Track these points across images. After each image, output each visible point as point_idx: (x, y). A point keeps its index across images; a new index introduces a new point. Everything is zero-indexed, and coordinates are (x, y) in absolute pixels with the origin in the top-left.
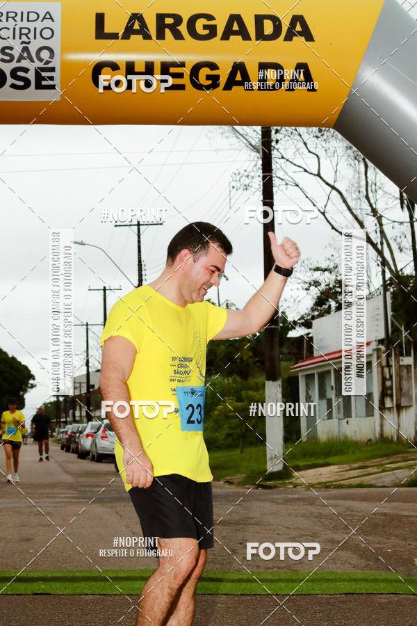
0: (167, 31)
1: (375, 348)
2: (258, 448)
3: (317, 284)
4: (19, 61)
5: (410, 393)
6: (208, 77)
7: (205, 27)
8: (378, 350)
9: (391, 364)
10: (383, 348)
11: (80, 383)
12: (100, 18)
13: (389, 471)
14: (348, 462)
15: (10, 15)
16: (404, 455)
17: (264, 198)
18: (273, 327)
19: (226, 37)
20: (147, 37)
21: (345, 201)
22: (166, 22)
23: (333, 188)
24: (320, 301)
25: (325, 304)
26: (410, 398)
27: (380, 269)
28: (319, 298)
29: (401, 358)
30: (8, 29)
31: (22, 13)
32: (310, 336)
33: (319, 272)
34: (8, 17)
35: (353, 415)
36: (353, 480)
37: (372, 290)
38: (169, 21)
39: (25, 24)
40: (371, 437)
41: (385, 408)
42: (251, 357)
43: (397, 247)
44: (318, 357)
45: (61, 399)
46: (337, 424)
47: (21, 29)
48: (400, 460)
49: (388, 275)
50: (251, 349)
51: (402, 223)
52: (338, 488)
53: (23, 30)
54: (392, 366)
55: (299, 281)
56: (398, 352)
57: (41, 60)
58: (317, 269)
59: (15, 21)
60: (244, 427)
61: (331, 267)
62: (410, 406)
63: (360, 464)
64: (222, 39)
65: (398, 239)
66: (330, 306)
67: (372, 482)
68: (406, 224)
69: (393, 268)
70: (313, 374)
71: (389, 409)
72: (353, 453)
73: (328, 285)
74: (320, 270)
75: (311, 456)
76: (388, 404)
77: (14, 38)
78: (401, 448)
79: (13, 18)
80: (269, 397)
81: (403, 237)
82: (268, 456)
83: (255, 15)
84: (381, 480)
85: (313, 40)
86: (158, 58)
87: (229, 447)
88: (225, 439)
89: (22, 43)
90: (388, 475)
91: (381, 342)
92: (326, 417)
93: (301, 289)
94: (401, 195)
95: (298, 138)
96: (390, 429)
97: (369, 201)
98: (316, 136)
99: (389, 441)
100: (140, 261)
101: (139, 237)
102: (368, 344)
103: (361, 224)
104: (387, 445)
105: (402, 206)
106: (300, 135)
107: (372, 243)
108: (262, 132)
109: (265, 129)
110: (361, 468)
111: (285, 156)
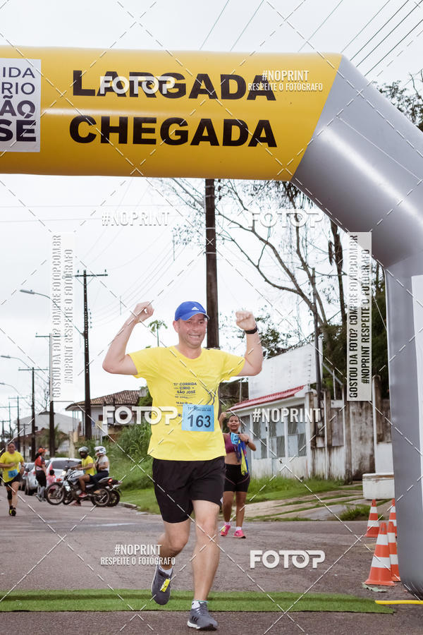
1: (307, 391)
5: (341, 434)
8: (310, 393)
9: (322, 407)
10: (315, 392)
11: (24, 425)
12: (78, 76)
13: (323, 506)
14: (284, 498)
16: (336, 492)
17: (208, 250)
19: (194, 95)
23: (267, 243)
26: (341, 439)
27: (312, 318)
29: (332, 401)
32: (243, 381)
35: (286, 454)
36: (288, 514)
37: (302, 338)
40: (303, 474)
41: (317, 448)
43: (326, 298)
44: (253, 400)
45: (6, 440)
46: (271, 463)
49: (319, 325)
51: (330, 276)
52: (276, 520)
54: (323, 409)
55: (234, 329)
56: (329, 396)
61: (264, 317)
62: (341, 446)
63: (295, 499)
65: (327, 292)
67: (308, 517)
68: (334, 277)
69: (322, 318)
70: (248, 416)
71: (321, 448)
72: (288, 489)
73: (262, 333)
76: (320, 444)
78: (334, 486)
81: (331, 289)
83: (221, 75)
84: (316, 514)
85: (275, 100)
86: (131, 114)
90: (322, 510)
91: (312, 386)
92: (260, 457)
93: (236, 337)
94: (330, 249)
95: (235, 196)
96: (322, 468)
97: (300, 255)
98: (252, 195)
99: (321, 479)
100: (86, 310)
101: (85, 287)
102: (301, 388)
103: (292, 277)
104: (320, 483)
105: (331, 261)
106: (236, 193)
107: (303, 295)
108: (206, 189)
109: (209, 186)
110: (296, 503)
111: (221, 213)
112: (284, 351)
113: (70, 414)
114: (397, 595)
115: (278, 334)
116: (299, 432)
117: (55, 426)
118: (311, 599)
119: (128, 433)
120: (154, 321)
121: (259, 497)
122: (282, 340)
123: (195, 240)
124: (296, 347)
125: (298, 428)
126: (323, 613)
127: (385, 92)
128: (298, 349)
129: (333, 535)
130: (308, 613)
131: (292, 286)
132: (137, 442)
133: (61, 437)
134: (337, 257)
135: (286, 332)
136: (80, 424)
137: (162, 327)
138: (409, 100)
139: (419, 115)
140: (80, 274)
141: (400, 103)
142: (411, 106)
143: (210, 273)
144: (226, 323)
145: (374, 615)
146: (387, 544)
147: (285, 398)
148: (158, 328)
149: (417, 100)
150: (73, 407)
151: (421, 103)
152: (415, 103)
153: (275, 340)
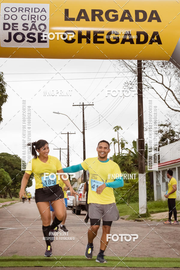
0: (96, 17)
2: (135, 204)
3: (161, 131)
4: (30, 30)
7: (113, 16)
12: (67, 11)
15: (27, 9)
17: (138, 93)
18: (142, 150)
19: (122, 20)
20: (87, 20)
21: (174, 95)
22: (96, 13)
23: (169, 89)
24: (163, 139)
25: (165, 140)
30: (26, 15)
31: (32, 8)
34: (26, 10)
38: (97, 13)
39: (33, 13)
42: (132, 164)
44: (162, 164)
47: (31, 15)
50: (132, 160)
53: (32, 16)
57: (40, 29)
58: (162, 125)
59: (29, 12)
60: (129, 194)
61: (168, 124)
64: (120, 21)
66: (167, 141)
70: (160, 171)
73: (167, 132)
74: (163, 126)
75: (159, 207)
77: (29, 20)
79: (28, 11)
80: (140, 181)
82: (140, 207)
83: (135, 10)
85: (161, 22)
86: (92, 29)
87: (123, 203)
89: (32, 22)
92: (165, 190)
98: (162, 67)
100: (84, 121)
101: (83, 110)
106: (155, 66)
109: (139, 63)
112: (177, 140)
115: (175, 132)
121: (163, 209)
122: (177, 135)
133: (74, 180)
135: (178, 131)
136: (82, 174)
143: (139, 104)
147: (177, 162)
148: (118, 129)
153: (173, 135)
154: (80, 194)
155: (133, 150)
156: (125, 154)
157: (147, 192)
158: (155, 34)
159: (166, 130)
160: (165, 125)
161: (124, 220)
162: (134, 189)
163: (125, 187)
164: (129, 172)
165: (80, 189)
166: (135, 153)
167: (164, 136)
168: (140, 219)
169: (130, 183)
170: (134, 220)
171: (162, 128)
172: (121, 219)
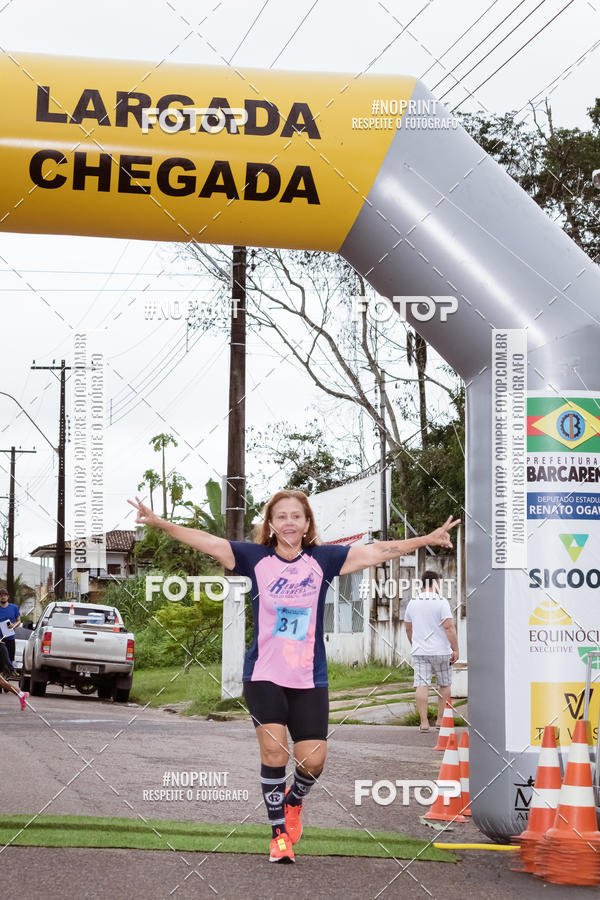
2: (208, 668)
3: (293, 456)
6: (181, 179)
12: (43, 94)
13: (382, 704)
16: (401, 684)
17: (233, 340)
18: (237, 508)
21: (335, 349)
23: (321, 331)
24: (297, 480)
25: (304, 483)
27: (378, 440)
28: (295, 475)
33: (297, 441)
35: (336, 628)
37: (366, 467)
40: (358, 658)
41: (377, 622)
43: (401, 411)
48: (395, 690)
49: (388, 449)
51: (407, 382)
55: (271, 451)
58: (294, 437)
61: (313, 435)
65: (403, 403)
66: (310, 486)
67: (359, 718)
68: (413, 383)
69: (393, 438)
71: (384, 622)
73: (309, 458)
74: (298, 438)
76: (382, 615)
78: (399, 676)
80: (228, 601)
81: (408, 399)
82: (224, 678)
83: (246, 101)
84: (371, 715)
86: (118, 150)
87: (171, 665)
88: (165, 653)
90: (380, 709)
91: (375, 534)
93: (272, 462)
94: (409, 344)
95: (278, 264)
96: (383, 651)
97: (366, 350)
98: (302, 263)
99: (382, 665)
100: (63, 416)
101: (63, 384)
102: (359, 537)
103: (355, 380)
104: (379, 671)
105: (409, 359)
106: (281, 260)
107: (368, 406)
108: (234, 254)
109: (239, 251)
110: (344, 698)
111: (259, 287)
112: (338, 484)
113: (37, 560)
114: (466, 836)
115: (332, 459)
116: (354, 599)
117: (15, 578)
118: (344, 839)
119: (117, 591)
120: (158, 434)
122: (338, 469)
123: (219, 323)
124: (356, 478)
125: (353, 593)
126: (359, 859)
127: (494, 126)
128: (359, 482)
129: (390, 746)
130: (336, 859)
131: (353, 393)
132: (128, 604)
133: (24, 592)
134: (418, 355)
135: (344, 457)
136: (51, 575)
137: (171, 444)
138: (527, 138)
139: (540, 160)
140: (55, 365)
141: (515, 142)
142: (530, 147)
143: (235, 373)
144: (258, 442)
145: (429, 864)
146: (457, 764)
148: (163, 445)
149: (539, 139)
150: (41, 551)
151: (544, 143)
152: (536, 143)
153: (327, 468)
154: (46, 634)
155: (207, 509)
156: (184, 519)
157: (246, 634)
158: (303, 173)
159: (307, 453)
160: (305, 438)
161: (175, 716)
162: (207, 625)
163: (180, 619)
164: (192, 572)
165: (46, 620)
166: (213, 518)
167: (300, 468)
168: (223, 714)
169: (196, 606)
170: (206, 717)
171: (294, 444)
172: (167, 713)
